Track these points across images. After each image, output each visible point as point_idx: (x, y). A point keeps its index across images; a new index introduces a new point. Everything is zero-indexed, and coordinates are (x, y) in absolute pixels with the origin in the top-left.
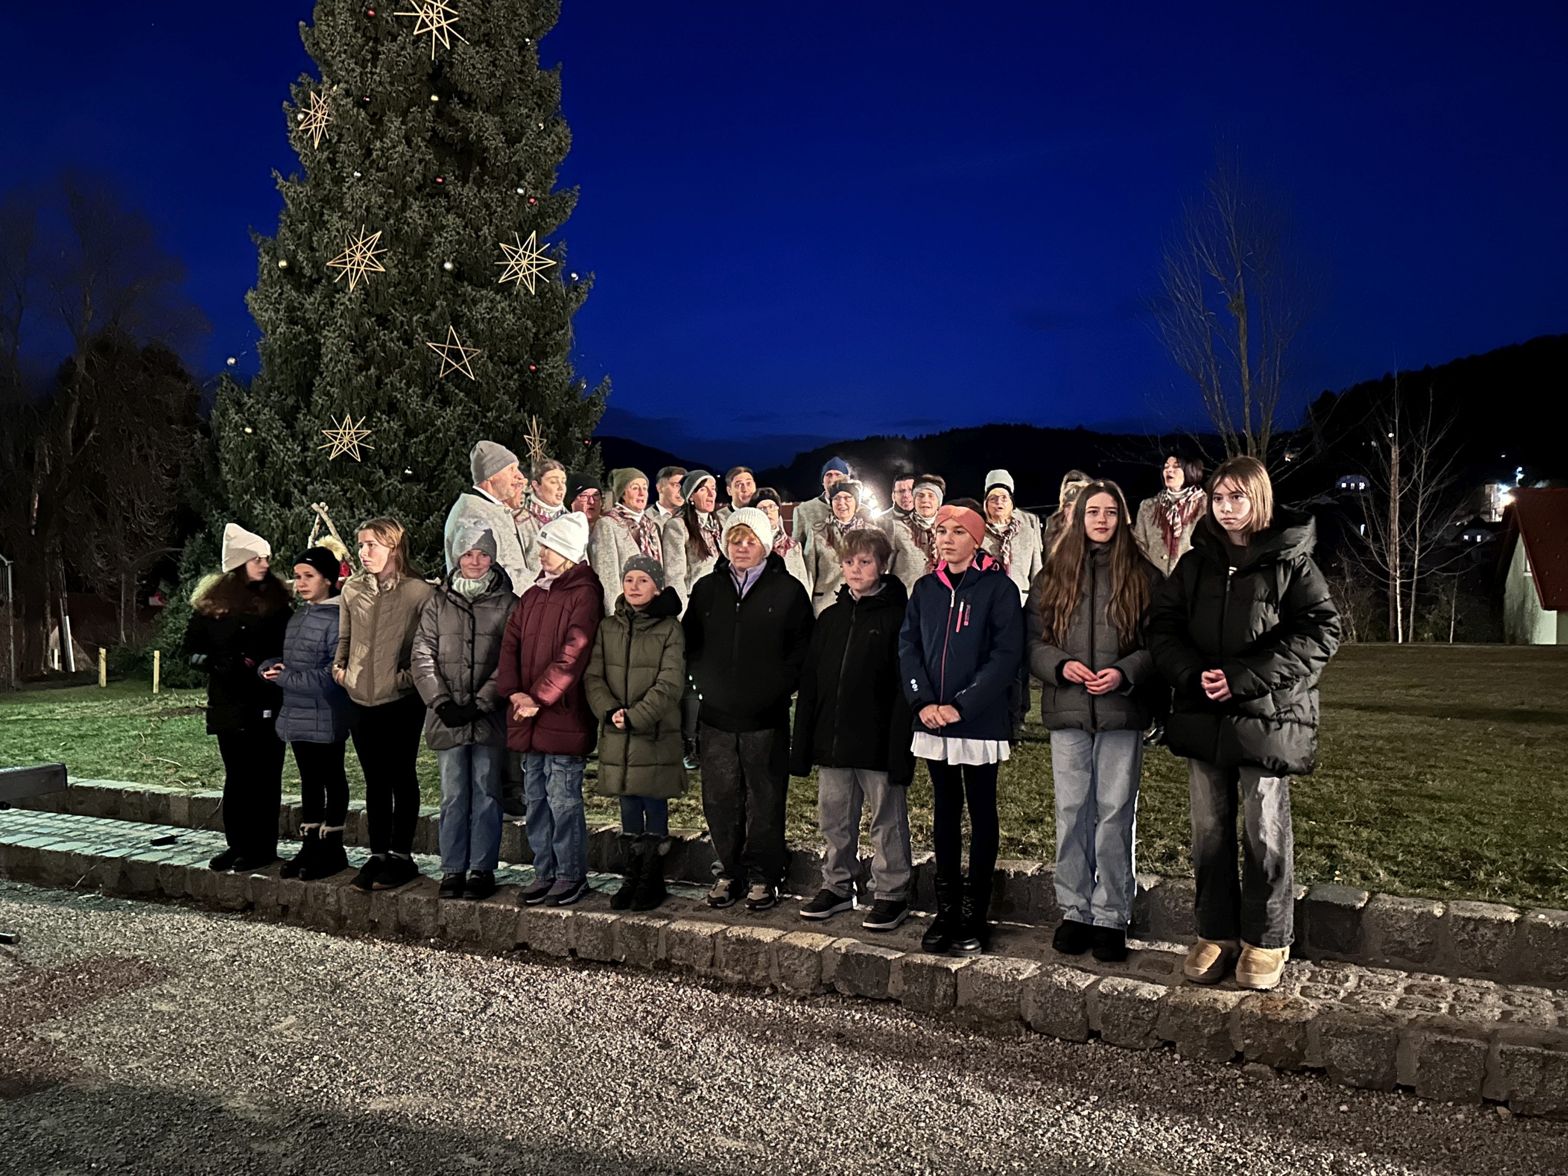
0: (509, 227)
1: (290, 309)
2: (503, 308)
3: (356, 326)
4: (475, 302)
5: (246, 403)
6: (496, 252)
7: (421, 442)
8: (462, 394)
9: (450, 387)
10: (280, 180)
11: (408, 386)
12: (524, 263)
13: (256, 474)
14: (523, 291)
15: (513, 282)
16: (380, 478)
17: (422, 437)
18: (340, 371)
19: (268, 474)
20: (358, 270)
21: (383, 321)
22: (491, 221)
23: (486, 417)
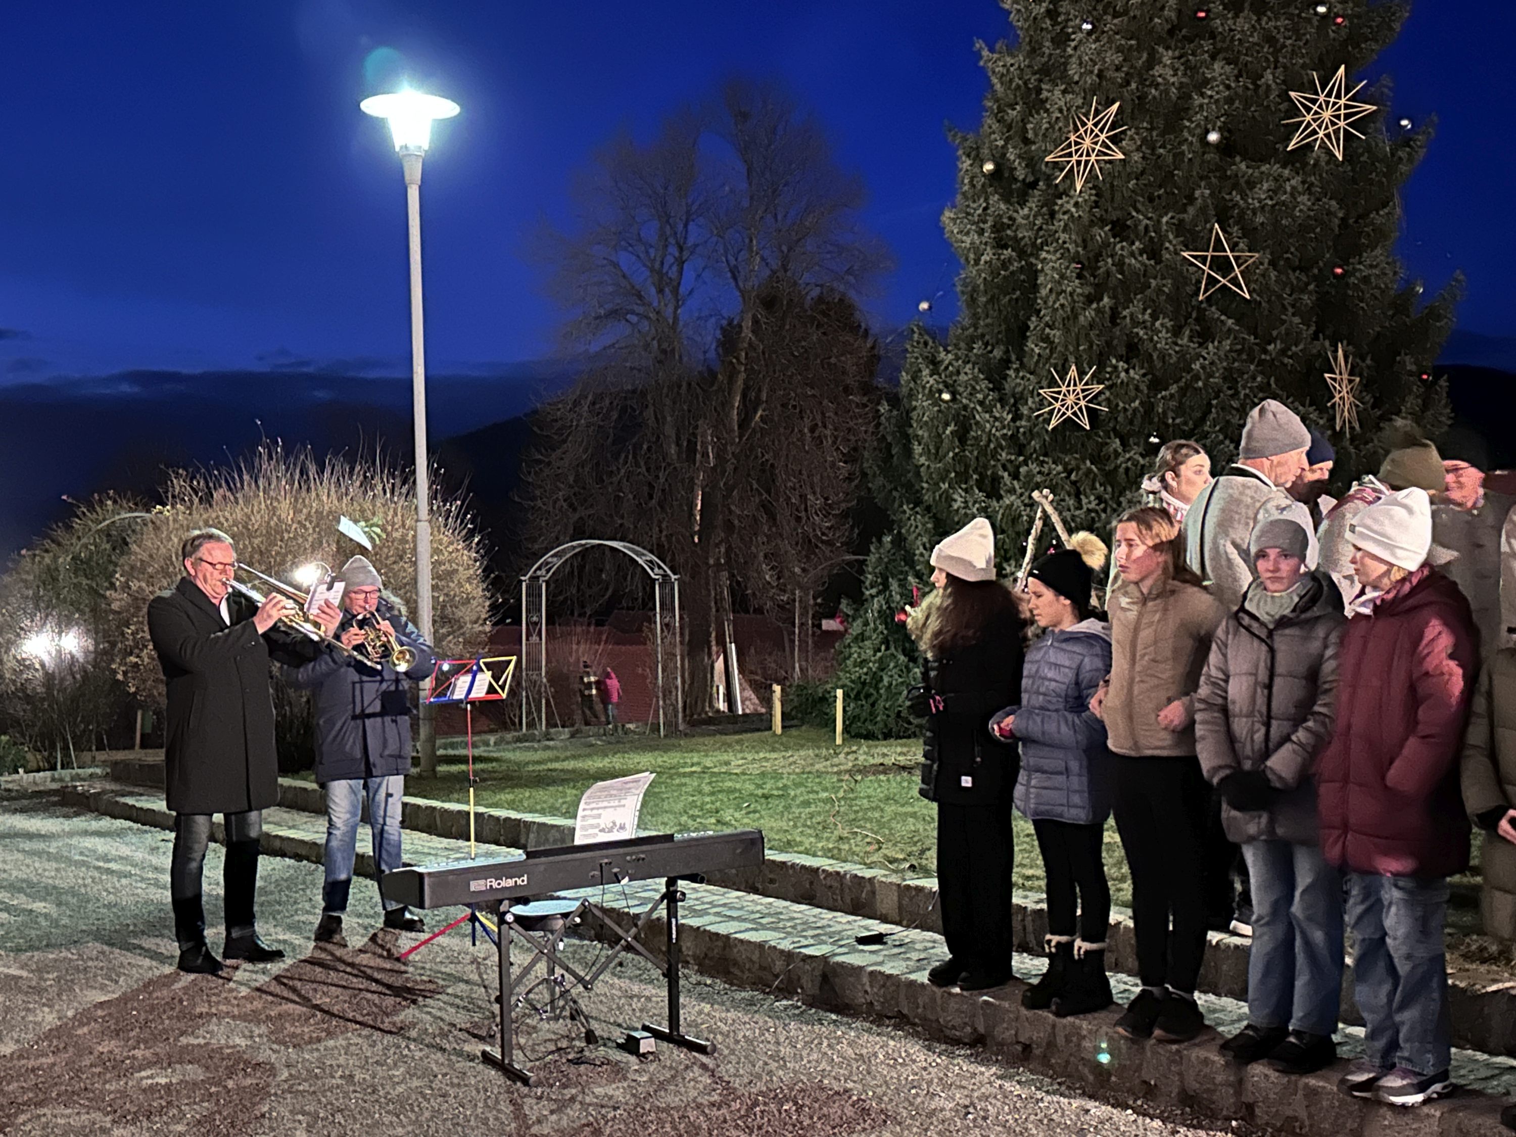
0: (1304, 66)
1: (998, 228)
2: (1293, 188)
3: (1084, 241)
4: (1251, 184)
5: (942, 361)
6: (1284, 106)
7: (1172, 396)
8: (1230, 322)
9: (1214, 312)
10: (985, 53)
11: (1155, 317)
12: (1327, 115)
13: (956, 454)
14: (1324, 158)
15: (1310, 146)
16: (1115, 451)
17: (1174, 389)
18: (1062, 306)
19: (971, 454)
20: (1087, 162)
21: (1121, 229)
22: (1276, 61)
23: (1265, 352)
